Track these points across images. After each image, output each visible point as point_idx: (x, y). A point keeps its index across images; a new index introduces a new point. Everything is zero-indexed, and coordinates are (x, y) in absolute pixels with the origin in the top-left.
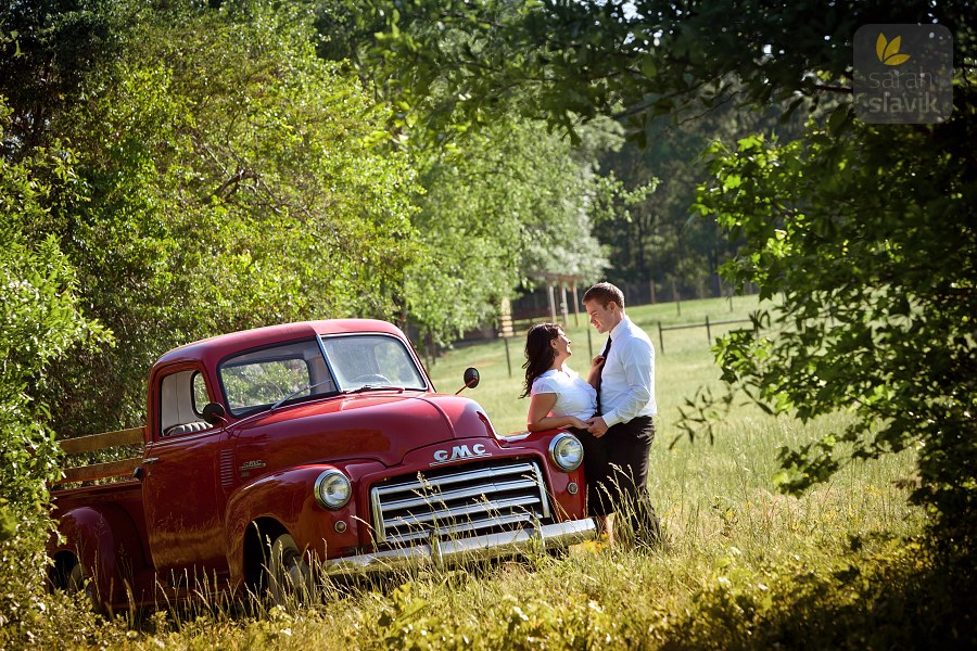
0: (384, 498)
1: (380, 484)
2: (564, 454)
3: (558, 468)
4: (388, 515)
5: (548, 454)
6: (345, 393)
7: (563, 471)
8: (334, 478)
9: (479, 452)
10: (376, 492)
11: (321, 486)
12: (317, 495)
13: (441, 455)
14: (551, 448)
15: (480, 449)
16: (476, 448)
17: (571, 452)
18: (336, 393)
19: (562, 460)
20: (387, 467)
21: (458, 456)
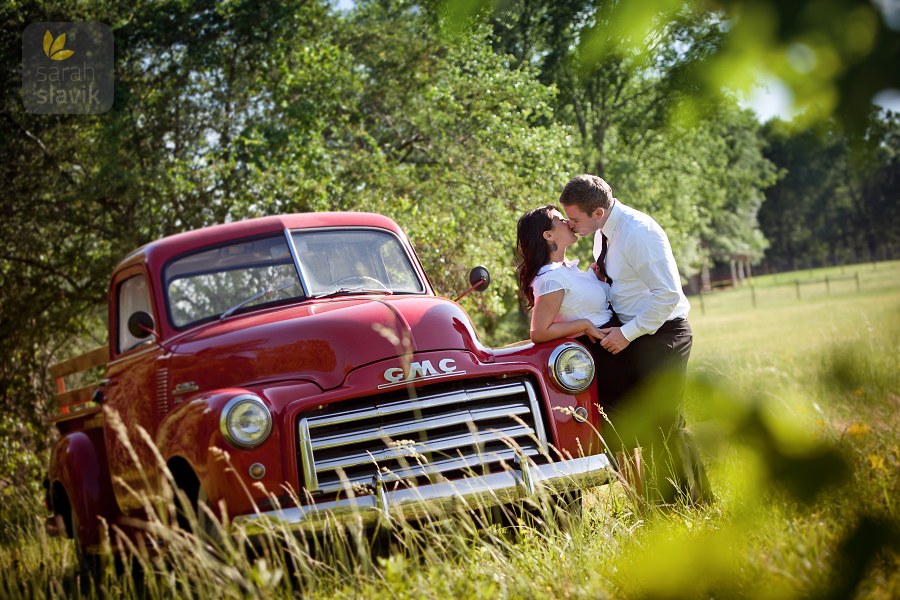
0: (315, 433)
1: (310, 412)
2: (569, 370)
3: (559, 388)
4: (320, 455)
5: (546, 371)
6: (313, 298)
7: (568, 393)
8: (245, 408)
9: (447, 369)
10: (305, 425)
11: (229, 417)
12: (224, 430)
13: (395, 374)
14: (551, 363)
15: (449, 365)
16: (443, 364)
17: (577, 367)
18: (302, 298)
19: (566, 378)
20: (324, 391)
21: (418, 375)
